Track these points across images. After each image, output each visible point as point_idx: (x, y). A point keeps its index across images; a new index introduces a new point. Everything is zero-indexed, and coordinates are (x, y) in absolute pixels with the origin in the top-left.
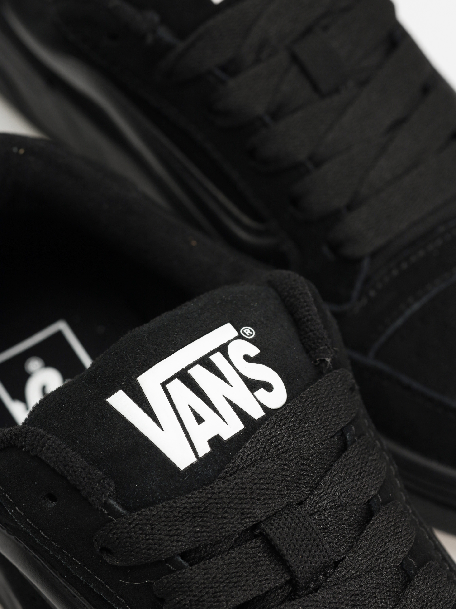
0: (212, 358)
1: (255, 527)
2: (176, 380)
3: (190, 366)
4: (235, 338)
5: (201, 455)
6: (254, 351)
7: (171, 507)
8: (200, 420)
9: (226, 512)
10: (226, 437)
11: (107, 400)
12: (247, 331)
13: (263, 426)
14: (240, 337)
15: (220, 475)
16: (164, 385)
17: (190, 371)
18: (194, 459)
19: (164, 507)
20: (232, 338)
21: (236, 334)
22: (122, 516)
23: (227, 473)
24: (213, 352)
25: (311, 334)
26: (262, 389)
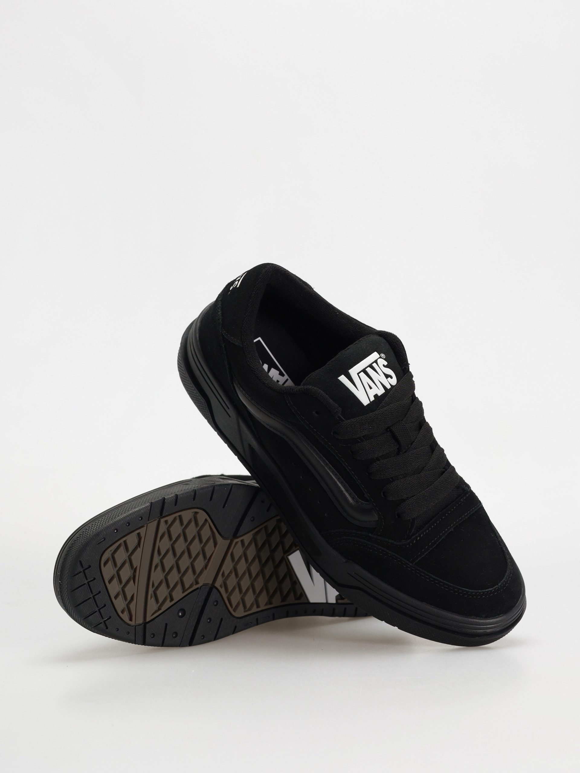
0: (373, 365)
1: (388, 428)
2: (362, 372)
3: (366, 368)
4: (379, 358)
5: (371, 401)
6: (386, 363)
7: (361, 419)
8: (371, 388)
9: (380, 422)
10: (379, 395)
11: (339, 378)
12: (383, 355)
13: (391, 392)
14: (380, 357)
15: (377, 409)
16: (358, 374)
17: (366, 369)
18: (369, 402)
19: (359, 419)
20: (378, 358)
21: (379, 356)
22: (344, 421)
23: (380, 408)
24: (373, 363)
25: (401, 357)
26: (389, 378)
